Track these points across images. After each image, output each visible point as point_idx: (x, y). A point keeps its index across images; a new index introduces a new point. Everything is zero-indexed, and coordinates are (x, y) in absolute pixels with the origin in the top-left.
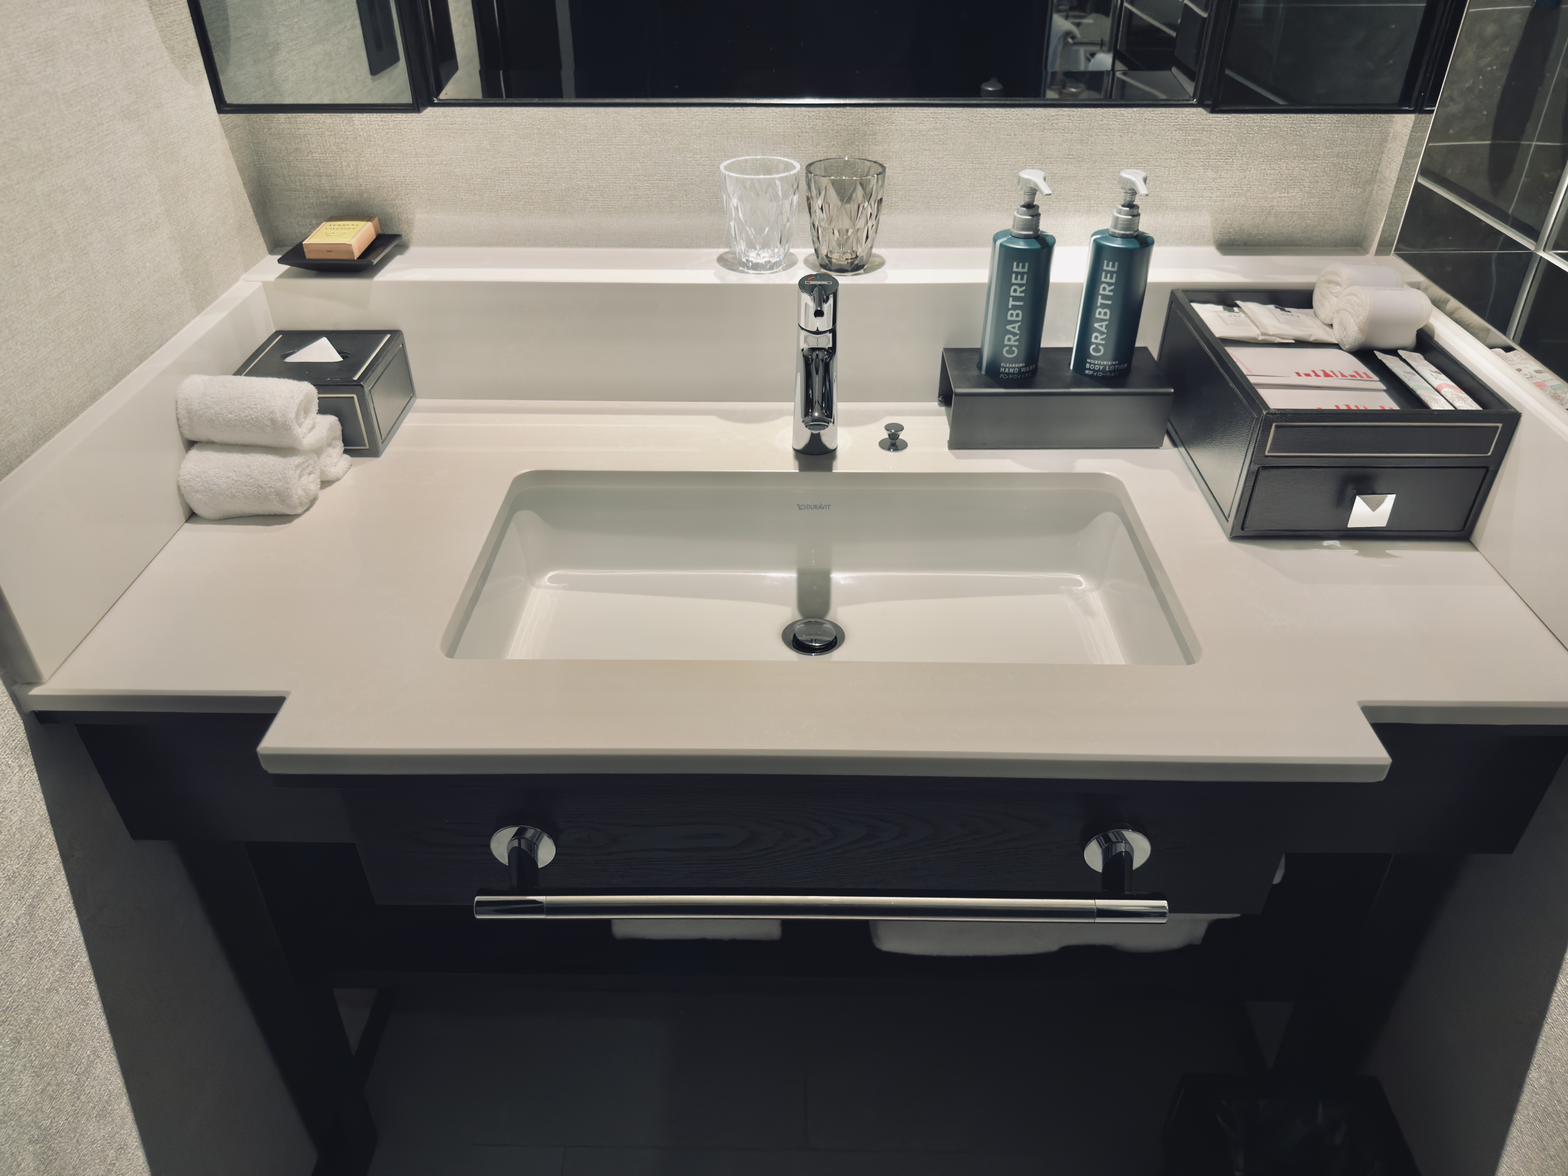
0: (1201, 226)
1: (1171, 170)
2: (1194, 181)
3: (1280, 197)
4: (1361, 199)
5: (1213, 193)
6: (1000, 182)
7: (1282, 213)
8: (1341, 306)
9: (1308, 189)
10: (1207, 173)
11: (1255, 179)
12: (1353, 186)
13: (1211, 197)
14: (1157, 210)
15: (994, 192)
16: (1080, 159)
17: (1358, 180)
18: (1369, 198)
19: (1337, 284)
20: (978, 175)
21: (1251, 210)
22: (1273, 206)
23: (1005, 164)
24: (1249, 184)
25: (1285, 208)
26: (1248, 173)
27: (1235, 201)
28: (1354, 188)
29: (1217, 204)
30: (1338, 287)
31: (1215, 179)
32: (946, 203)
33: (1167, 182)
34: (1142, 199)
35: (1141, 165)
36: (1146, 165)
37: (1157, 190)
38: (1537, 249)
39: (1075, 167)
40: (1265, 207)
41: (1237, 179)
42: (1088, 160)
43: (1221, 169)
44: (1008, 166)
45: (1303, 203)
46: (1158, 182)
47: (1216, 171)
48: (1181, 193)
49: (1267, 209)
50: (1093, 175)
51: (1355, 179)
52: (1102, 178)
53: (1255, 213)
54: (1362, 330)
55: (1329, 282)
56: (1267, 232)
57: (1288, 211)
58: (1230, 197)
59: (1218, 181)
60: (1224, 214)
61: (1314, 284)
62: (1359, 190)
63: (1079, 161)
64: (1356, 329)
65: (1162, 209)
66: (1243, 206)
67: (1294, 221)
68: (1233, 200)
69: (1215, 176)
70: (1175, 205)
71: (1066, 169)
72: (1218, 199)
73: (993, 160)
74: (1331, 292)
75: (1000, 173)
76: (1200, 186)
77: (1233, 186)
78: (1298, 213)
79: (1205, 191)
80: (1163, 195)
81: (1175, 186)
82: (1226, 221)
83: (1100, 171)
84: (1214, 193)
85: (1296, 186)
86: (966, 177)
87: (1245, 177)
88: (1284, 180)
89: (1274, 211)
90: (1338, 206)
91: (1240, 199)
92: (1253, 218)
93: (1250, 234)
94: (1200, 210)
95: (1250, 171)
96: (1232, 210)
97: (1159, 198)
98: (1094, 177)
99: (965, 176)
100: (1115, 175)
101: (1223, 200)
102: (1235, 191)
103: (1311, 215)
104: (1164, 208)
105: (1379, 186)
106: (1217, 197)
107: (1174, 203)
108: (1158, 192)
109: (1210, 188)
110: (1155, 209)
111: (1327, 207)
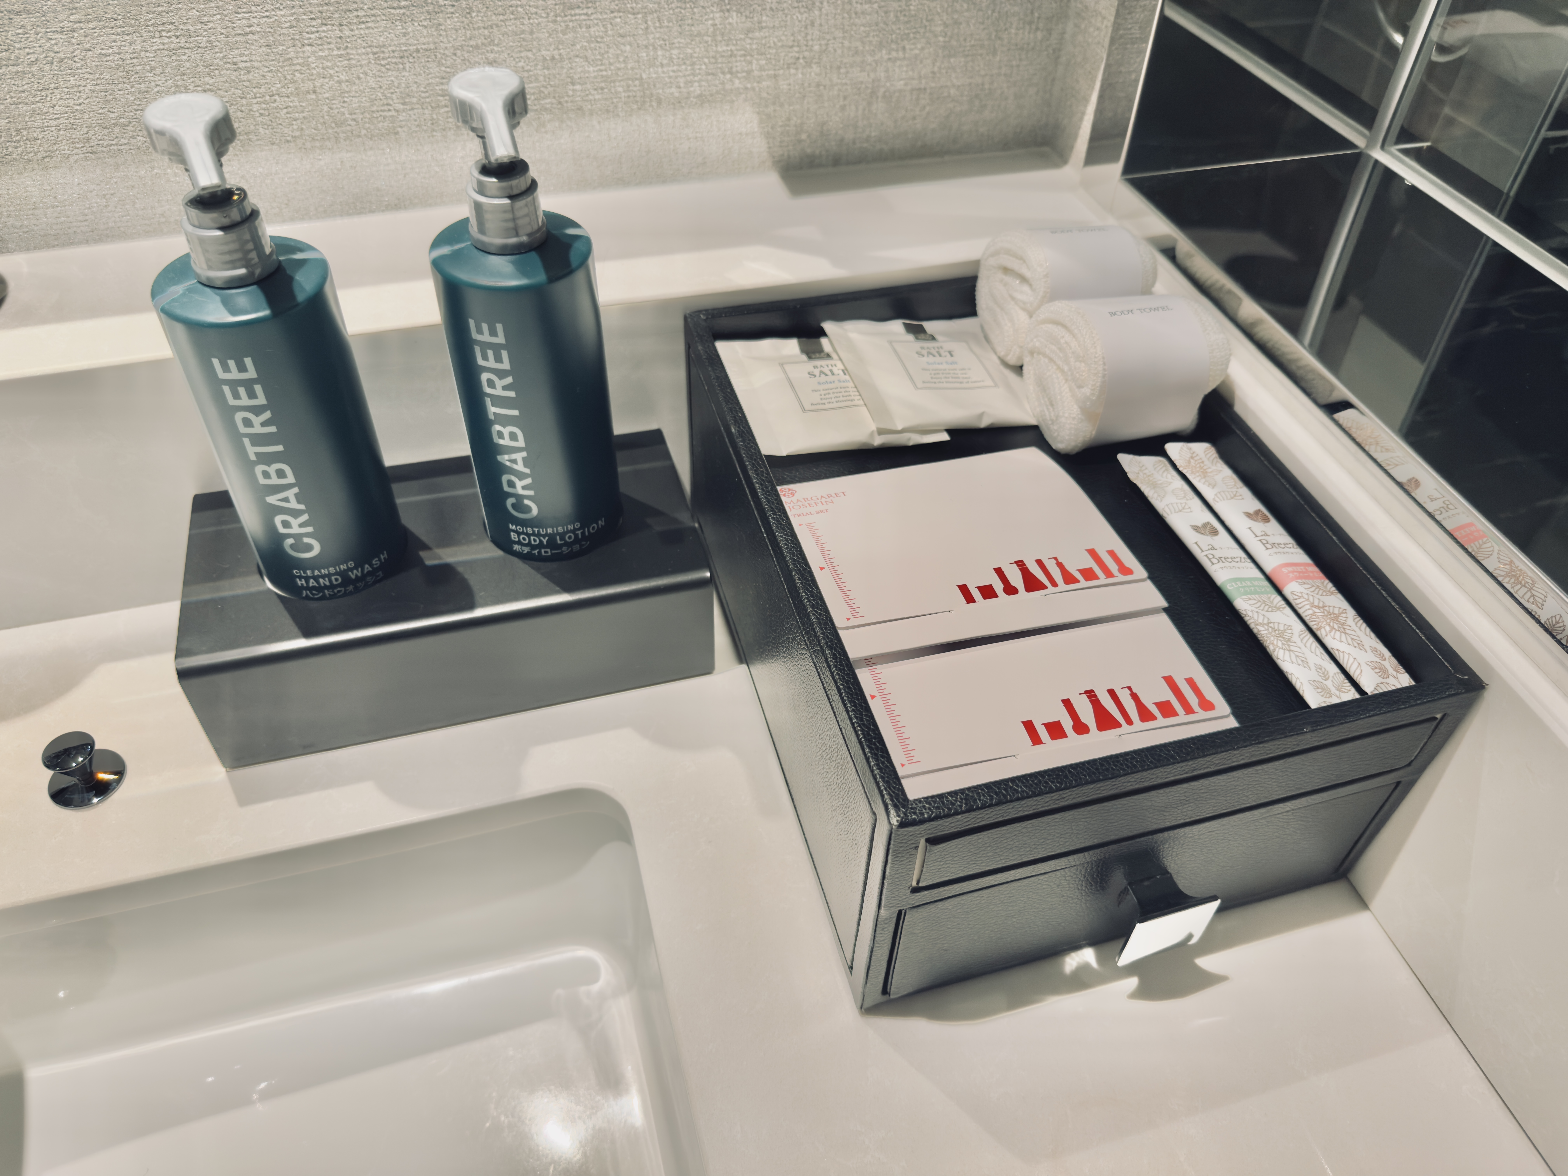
0: (741, 134)
1: (649, 18)
2: (706, 38)
3: (890, 59)
4: (1045, 53)
5: (750, 63)
6: (250, 77)
7: (897, 94)
8: (1037, 344)
9: (941, 39)
10: (730, 20)
11: (835, 26)
12: (1028, 27)
13: (749, 72)
14: (639, 109)
15: (244, 101)
16: (431, 8)
17: (1036, 15)
18: (1060, 50)
19: (1024, 279)
20: (188, 65)
21: (836, 93)
22: (879, 80)
23: (247, 34)
24: (824, 39)
25: (902, 82)
26: (817, 13)
27: (800, 76)
28: (1029, 33)
29: (765, 84)
30: (1026, 288)
31: (749, 31)
32: (133, 137)
33: (646, 47)
34: (602, 89)
35: (577, 11)
36: (590, 11)
37: (629, 66)
38: (1370, 144)
39: (425, 27)
40: (862, 83)
41: (796, 29)
42: (450, 10)
43: (759, 9)
44: (256, 37)
45: (936, 69)
46: (628, 48)
47: (748, 13)
48: (683, 67)
49: (867, 88)
50: (472, 43)
51: (1029, 12)
52: (496, 48)
53: (845, 98)
54: (1087, 413)
55: (1006, 270)
56: (873, 134)
57: (909, 87)
58: (788, 68)
59: (757, 34)
60: (782, 105)
61: (977, 263)
62: (1039, 35)
63: (428, 12)
64: (1075, 410)
65: (651, 106)
66: (818, 85)
67: (924, 107)
68: (795, 75)
69: (748, 25)
70: (677, 95)
71: (405, 34)
72: (764, 73)
73: (210, 25)
74: (1013, 298)
75: (241, 55)
76: (720, 49)
77: (791, 44)
78: (928, 91)
79: (734, 59)
80: (644, 76)
81: (667, 54)
82: (789, 119)
83: (486, 32)
84: (755, 62)
85: (918, 36)
86: (158, 71)
87: (813, 24)
88: (893, 23)
89: (882, 90)
90: (1003, 71)
91: (809, 70)
92: (843, 108)
93: (842, 140)
94: (732, 102)
95: (820, 9)
96: (797, 95)
97: (637, 82)
98: (477, 47)
99: (152, 69)
100: (524, 40)
101: (775, 76)
102: (797, 55)
103: (953, 91)
104: (654, 104)
105: (1076, 25)
106: (761, 69)
107: (673, 90)
108: (632, 69)
109: (742, 52)
110: (635, 107)
111: (982, 73)
